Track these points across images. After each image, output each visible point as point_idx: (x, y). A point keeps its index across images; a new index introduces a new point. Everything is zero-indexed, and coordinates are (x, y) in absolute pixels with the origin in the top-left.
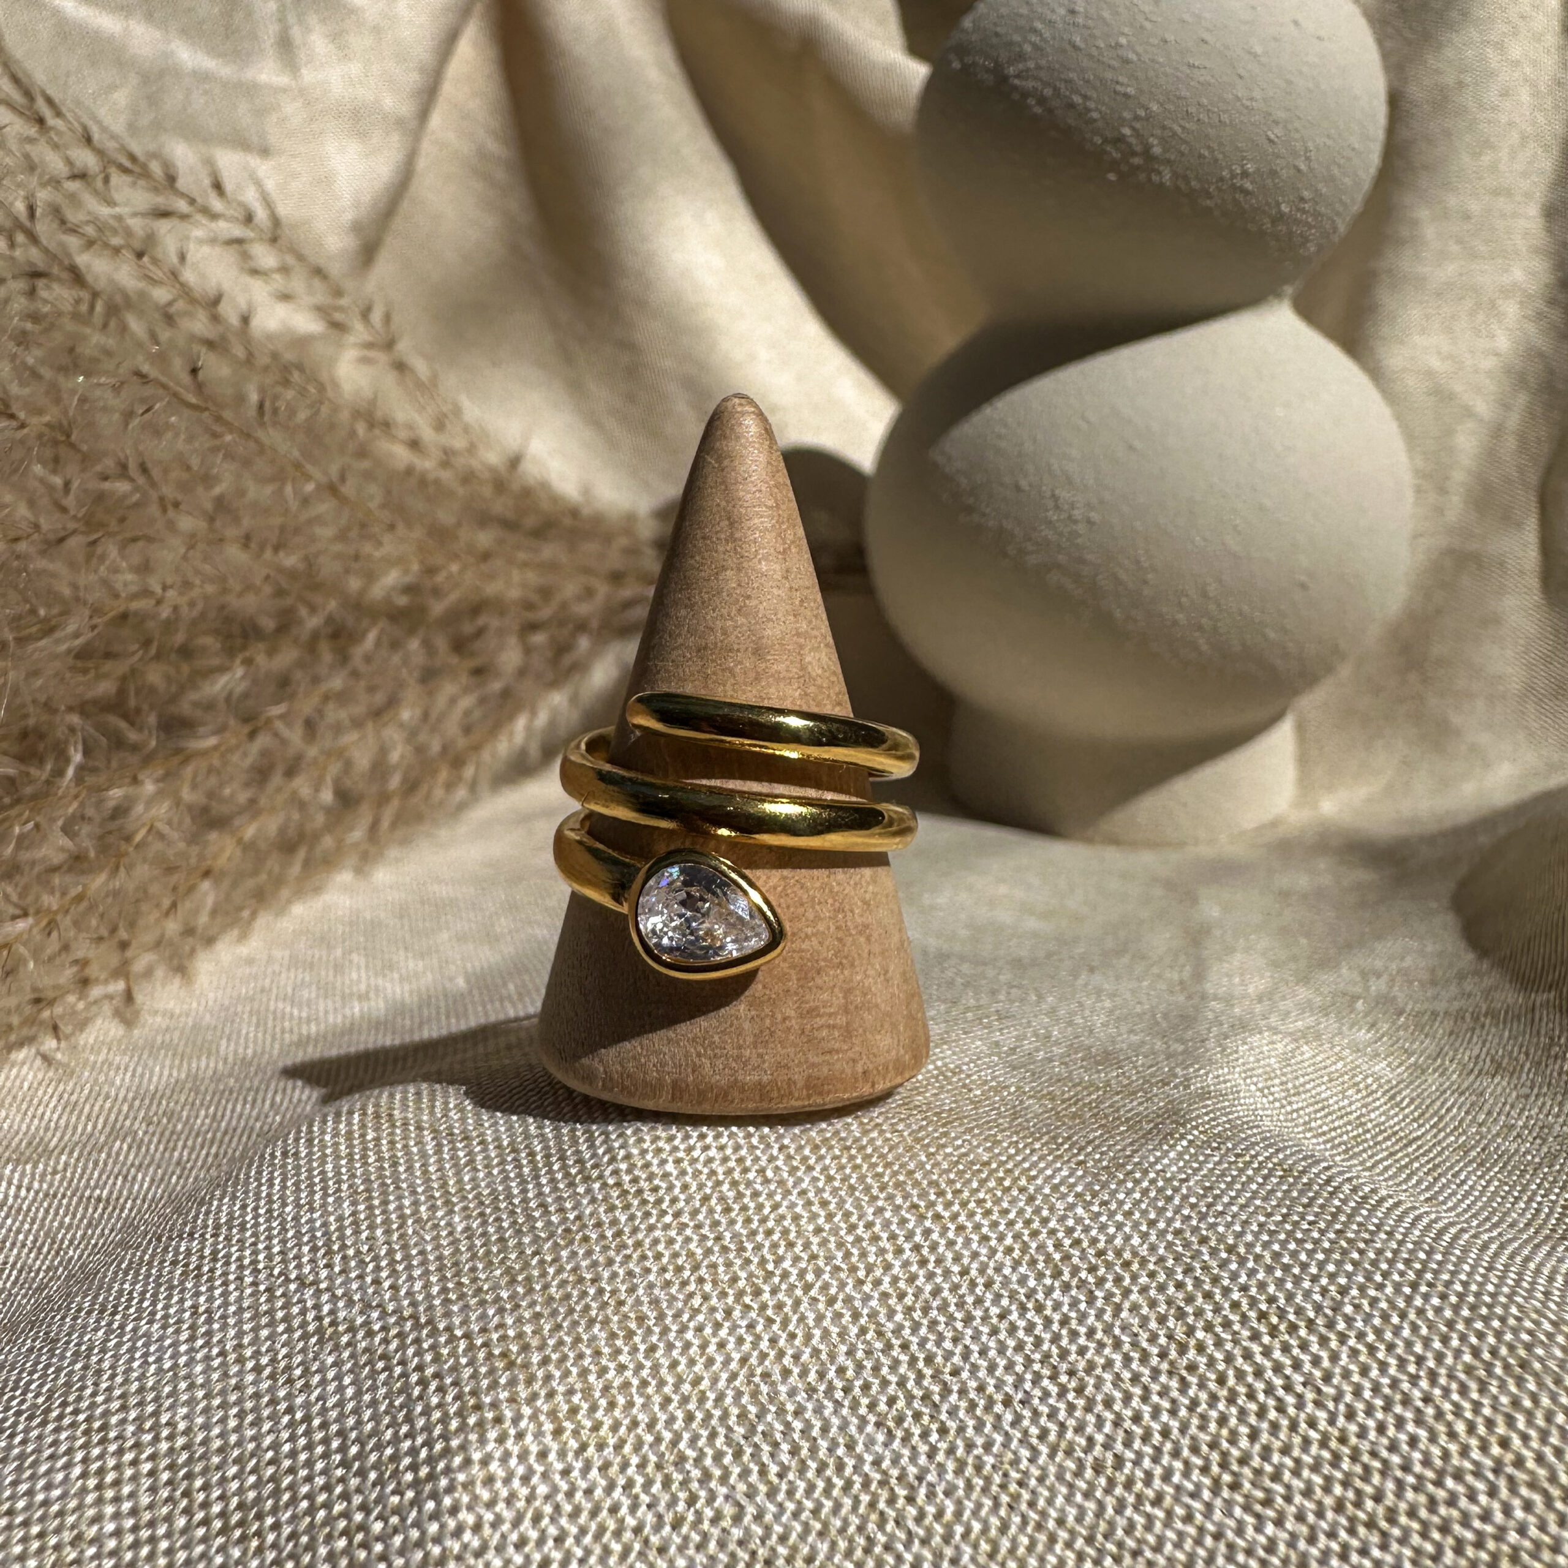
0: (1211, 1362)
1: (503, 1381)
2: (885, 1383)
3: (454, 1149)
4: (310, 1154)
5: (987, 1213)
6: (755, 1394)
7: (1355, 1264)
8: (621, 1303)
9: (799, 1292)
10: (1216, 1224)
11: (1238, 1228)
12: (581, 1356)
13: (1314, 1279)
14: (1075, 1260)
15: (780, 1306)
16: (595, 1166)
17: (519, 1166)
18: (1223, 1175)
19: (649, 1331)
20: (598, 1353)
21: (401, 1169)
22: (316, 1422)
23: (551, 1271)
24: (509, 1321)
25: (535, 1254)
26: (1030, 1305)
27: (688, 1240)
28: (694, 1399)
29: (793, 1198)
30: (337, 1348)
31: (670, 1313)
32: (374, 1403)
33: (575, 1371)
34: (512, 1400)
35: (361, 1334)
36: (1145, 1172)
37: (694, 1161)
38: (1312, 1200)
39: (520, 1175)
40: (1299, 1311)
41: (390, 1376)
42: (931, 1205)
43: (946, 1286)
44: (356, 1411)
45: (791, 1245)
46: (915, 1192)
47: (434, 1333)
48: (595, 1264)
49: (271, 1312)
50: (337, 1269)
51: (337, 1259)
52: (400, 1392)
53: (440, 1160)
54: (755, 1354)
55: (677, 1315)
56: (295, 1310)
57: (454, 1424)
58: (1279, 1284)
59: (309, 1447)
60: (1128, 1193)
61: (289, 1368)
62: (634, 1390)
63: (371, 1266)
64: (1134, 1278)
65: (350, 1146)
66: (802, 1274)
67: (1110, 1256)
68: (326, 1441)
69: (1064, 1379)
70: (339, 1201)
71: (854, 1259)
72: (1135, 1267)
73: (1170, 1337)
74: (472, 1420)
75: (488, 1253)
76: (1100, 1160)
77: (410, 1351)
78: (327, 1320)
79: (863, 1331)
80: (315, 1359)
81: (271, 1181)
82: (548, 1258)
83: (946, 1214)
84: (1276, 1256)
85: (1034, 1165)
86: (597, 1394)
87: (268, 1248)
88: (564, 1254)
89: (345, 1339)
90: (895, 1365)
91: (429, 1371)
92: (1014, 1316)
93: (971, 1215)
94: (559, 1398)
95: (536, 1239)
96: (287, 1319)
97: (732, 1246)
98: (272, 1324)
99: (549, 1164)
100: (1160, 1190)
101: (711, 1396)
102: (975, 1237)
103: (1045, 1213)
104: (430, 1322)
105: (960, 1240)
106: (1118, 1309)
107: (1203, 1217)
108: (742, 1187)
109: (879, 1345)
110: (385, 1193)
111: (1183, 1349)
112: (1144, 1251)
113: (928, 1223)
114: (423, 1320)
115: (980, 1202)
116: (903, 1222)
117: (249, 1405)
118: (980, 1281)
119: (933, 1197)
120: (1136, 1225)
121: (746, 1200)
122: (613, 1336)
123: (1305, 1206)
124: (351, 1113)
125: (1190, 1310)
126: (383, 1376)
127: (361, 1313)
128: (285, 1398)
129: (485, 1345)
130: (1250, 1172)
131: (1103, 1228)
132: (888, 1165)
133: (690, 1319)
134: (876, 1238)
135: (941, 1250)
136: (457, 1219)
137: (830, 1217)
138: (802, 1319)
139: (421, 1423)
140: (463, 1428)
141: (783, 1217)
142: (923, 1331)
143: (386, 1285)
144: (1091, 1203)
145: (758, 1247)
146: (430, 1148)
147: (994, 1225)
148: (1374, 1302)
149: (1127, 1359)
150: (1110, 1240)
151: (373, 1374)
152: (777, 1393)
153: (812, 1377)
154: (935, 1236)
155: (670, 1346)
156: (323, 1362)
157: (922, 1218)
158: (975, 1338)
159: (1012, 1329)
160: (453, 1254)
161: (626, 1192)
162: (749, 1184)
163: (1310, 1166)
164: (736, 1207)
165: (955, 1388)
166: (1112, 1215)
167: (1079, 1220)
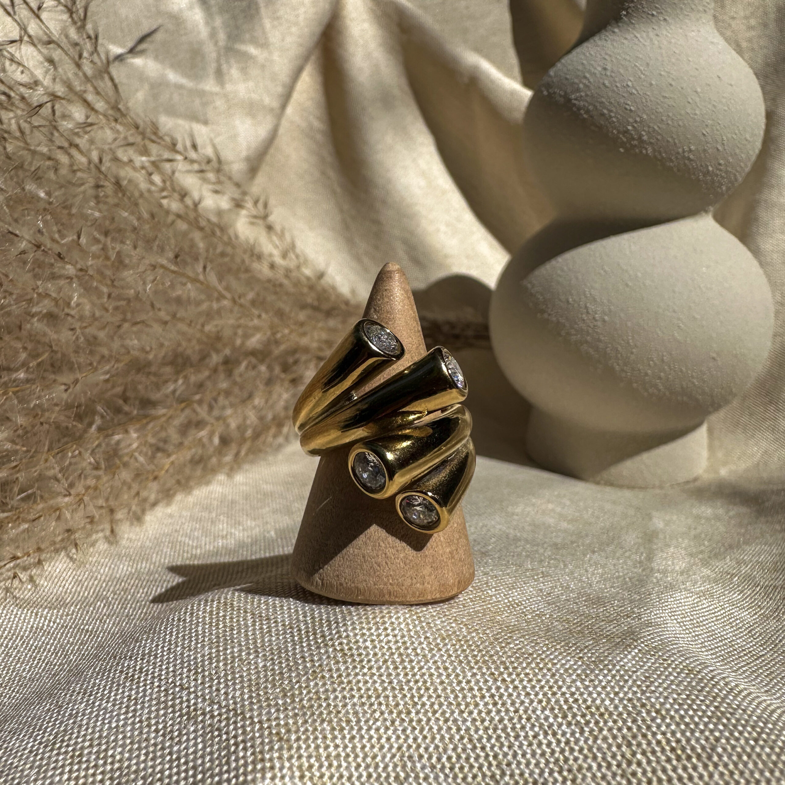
0: (644, 773)
1: (276, 747)
2: (471, 767)
3: (262, 624)
4: (191, 621)
5: (530, 681)
6: (404, 766)
7: (724, 725)
8: (339, 712)
9: (430, 714)
10: (650, 697)
11: (662, 700)
12: (316, 738)
13: (702, 732)
14: (575, 710)
15: (419, 721)
16: (331, 639)
17: (293, 636)
18: (656, 670)
19: (352, 728)
20: (325, 737)
21: (235, 632)
22: (183, 760)
23: (305, 692)
24: (282, 716)
25: (298, 682)
26: (550, 732)
27: (375, 682)
28: (373, 766)
29: (430, 665)
30: (196, 723)
31: (363, 720)
32: (211, 753)
33: (313, 745)
34: (280, 758)
35: (208, 716)
36: (614, 666)
37: (381, 641)
38: (703, 688)
39: (293, 640)
40: (693, 749)
41: (220, 740)
42: (501, 674)
43: (506, 718)
44: (203, 757)
45: (427, 689)
46: (493, 666)
47: (244, 719)
48: (327, 691)
49: (165, 702)
50: (199, 682)
51: (200, 676)
52: (225, 748)
53: (254, 630)
54: (405, 745)
55: (367, 721)
56: (178, 701)
57: (250, 768)
58: (683, 733)
59: (178, 773)
60: (605, 676)
61: (172, 731)
62: (342, 759)
63: (216, 681)
64: (606, 722)
65: (211, 619)
66: (432, 704)
67: (593, 710)
68: (186, 771)
69: (565, 773)
70: (203, 646)
71: (460, 699)
72: (606, 716)
73: (623, 756)
74: (259, 767)
75: (274, 679)
76: (591, 657)
77: (232, 727)
78: (192, 708)
79: (462, 738)
80: (185, 728)
81: (171, 633)
82: (304, 685)
83: (509, 680)
84: (682, 717)
85: (556, 657)
86: (323, 759)
87: (167, 668)
88: (312, 684)
89: (200, 718)
90: (477, 758)
91: (240, 739)
92: (541, 737)
93: (521, 681)
94: (304, 759)
95: (298, 675)
96: (173, 706)
97: (397, 687)
98: (166, 708)
99: (308, 637)
100: (622, 676)
101: (382, 765)
102: (523, 693)
103: (560, 683)
104: (242, 713)
105: (515, 694)
106: (596, 738)
107: (643, 693)
108: (404, 657)
109: (469, 746)
110: (226, 644)
111: (629, 763)
112: (611, 708)
113: (499, 683)
114: (239, 712)
115: (527, 675)
116: (486, 681)
117: (151, 749)
118: (524, 716)
119: (502, 670)
120: (608, 694)
121: (406, 664)
122: (333, 729)
123: (699, 691)
124: (213, 601)
125: (634, 742)
126: (217, 740)
127: (209, 705)
128: (169, 747)
129: (269, 727)
130: (670, 670)
131: (590, 694)
132: (480, 651)
133: (374, 724)
134: (471, 689)
135: (505, 698)
136: (260, 661)
137: (448, 676)
138: (431, 728)
139: (234, 765)
140: (254, 770)
141: (424, 674)
142: (493, 741)
143: (222, 692)
144: (585, 680)
145: (411, 689)
146: (250, 623)
147: (533, 687)
148: (733, 747)
149: (600, 766)
150: (594, 700)
151: (213, 738)
152: (415, 767)
153: (434, 760)
154: (502, 691)
155: (362, 737)
156: (189, 730)
157: (496, 680)
158: (520, 747)
159: (540, 744)
160: (257, 679)
161: (346, 655)
162: (408, 655)
163: (703, 669)
164: (401, 667)
165: (508, 773)
166: (595, 687)
167: (578, 689)
